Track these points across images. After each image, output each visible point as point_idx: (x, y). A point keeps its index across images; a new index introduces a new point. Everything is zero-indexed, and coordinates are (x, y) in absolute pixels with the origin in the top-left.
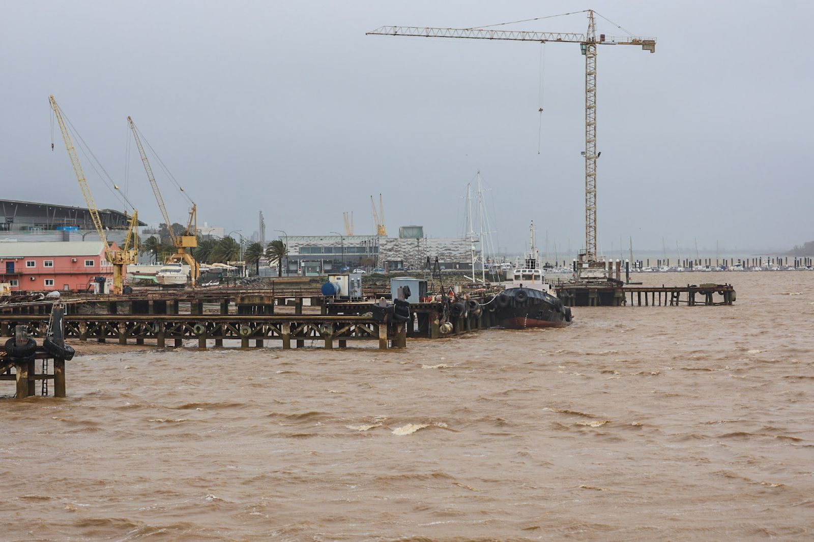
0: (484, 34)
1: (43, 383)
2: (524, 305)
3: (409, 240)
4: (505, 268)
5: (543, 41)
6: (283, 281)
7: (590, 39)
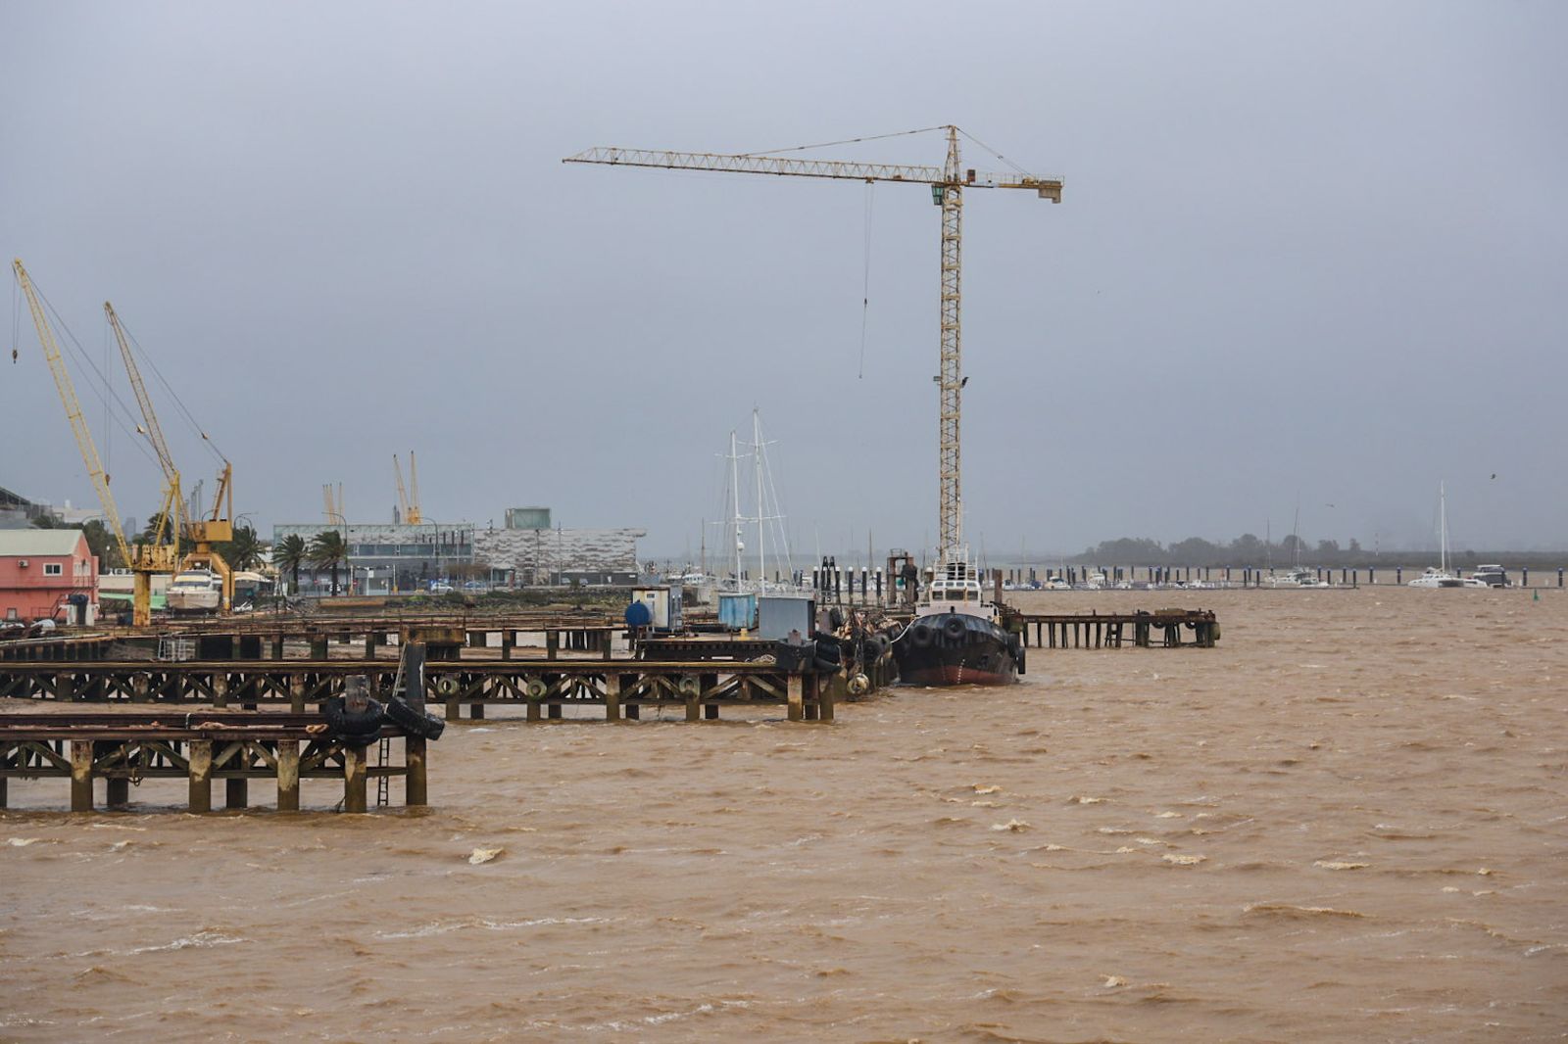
0: (767, 165)
1: (380, 782)
2: (959, 645)
3: (525, 531)
4: (695, 582)
5: (869, 180)
6: (340, 604)
7: (949, 177)
